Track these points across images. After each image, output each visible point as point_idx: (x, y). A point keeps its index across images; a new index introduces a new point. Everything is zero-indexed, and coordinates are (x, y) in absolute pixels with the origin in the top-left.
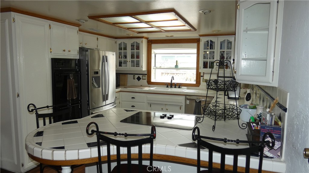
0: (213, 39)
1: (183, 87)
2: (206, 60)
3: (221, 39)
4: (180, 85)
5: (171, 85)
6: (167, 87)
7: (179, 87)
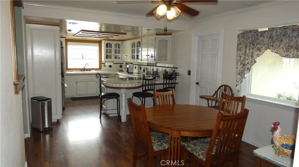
0: (111, 42)
1: (92, 70)
2: (107, 54)
3: (116, 42)
4: (90, 70)
5: (84, 70)
6: (82, 71)
7: (90, 71)
